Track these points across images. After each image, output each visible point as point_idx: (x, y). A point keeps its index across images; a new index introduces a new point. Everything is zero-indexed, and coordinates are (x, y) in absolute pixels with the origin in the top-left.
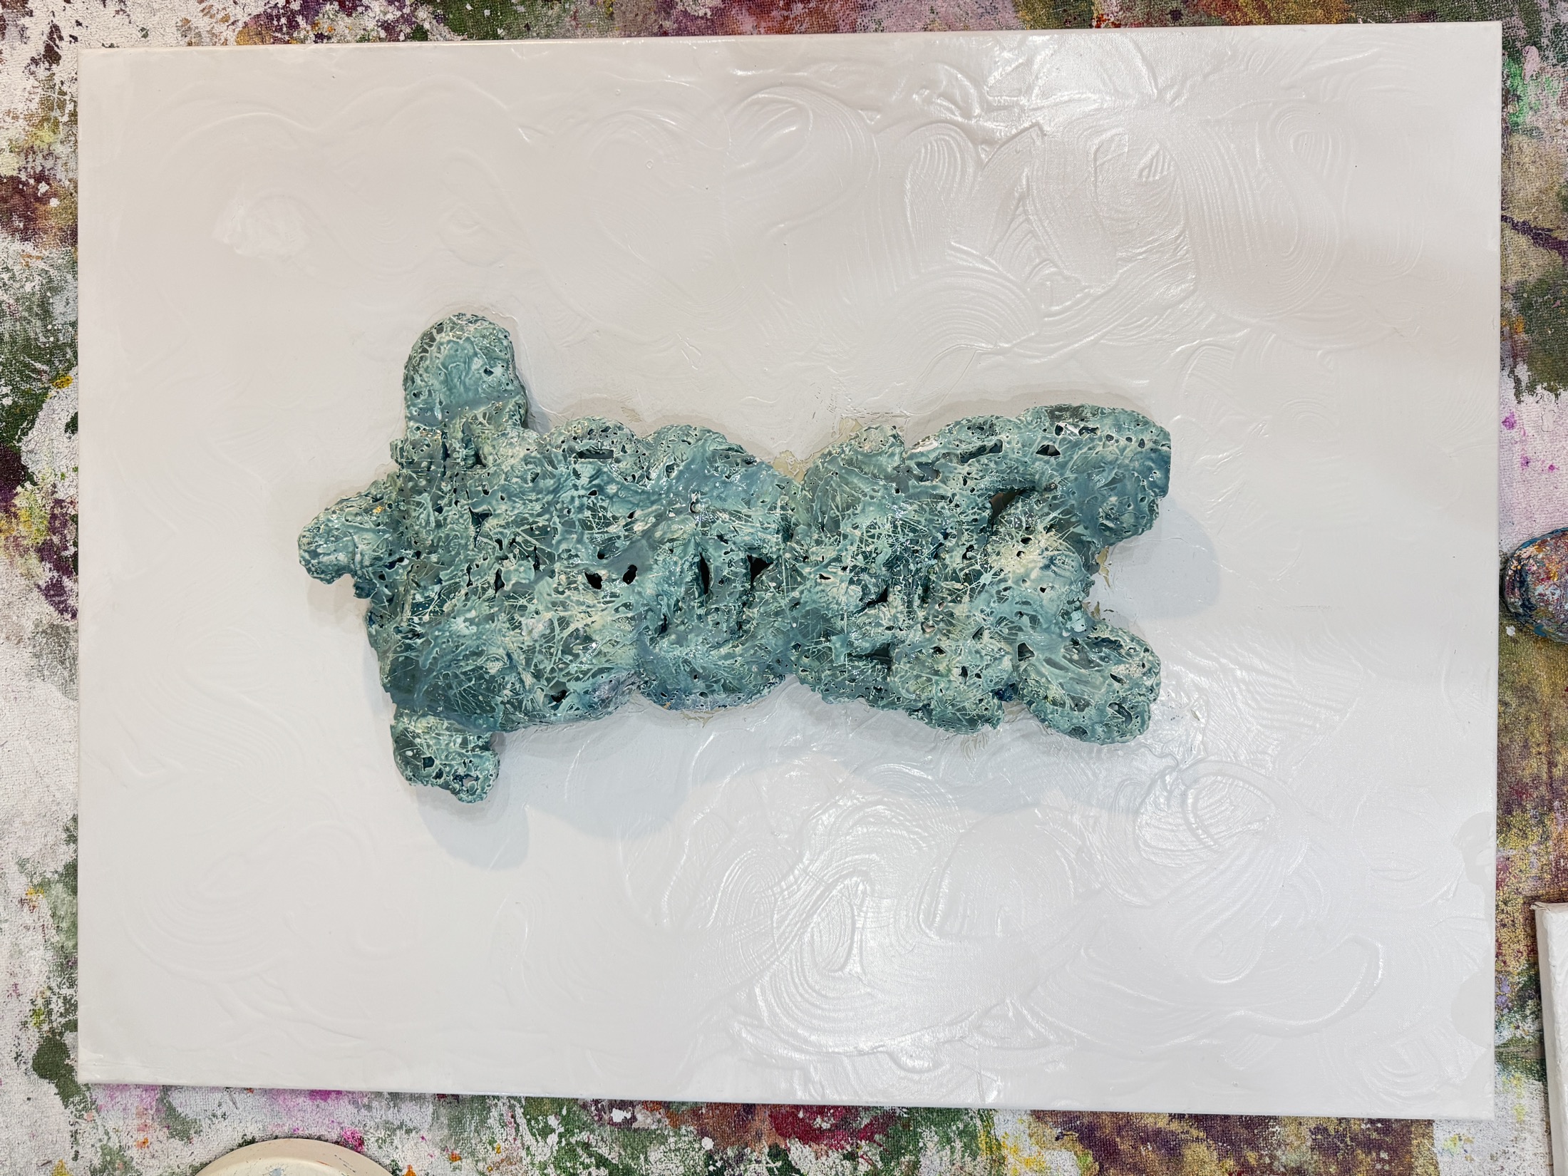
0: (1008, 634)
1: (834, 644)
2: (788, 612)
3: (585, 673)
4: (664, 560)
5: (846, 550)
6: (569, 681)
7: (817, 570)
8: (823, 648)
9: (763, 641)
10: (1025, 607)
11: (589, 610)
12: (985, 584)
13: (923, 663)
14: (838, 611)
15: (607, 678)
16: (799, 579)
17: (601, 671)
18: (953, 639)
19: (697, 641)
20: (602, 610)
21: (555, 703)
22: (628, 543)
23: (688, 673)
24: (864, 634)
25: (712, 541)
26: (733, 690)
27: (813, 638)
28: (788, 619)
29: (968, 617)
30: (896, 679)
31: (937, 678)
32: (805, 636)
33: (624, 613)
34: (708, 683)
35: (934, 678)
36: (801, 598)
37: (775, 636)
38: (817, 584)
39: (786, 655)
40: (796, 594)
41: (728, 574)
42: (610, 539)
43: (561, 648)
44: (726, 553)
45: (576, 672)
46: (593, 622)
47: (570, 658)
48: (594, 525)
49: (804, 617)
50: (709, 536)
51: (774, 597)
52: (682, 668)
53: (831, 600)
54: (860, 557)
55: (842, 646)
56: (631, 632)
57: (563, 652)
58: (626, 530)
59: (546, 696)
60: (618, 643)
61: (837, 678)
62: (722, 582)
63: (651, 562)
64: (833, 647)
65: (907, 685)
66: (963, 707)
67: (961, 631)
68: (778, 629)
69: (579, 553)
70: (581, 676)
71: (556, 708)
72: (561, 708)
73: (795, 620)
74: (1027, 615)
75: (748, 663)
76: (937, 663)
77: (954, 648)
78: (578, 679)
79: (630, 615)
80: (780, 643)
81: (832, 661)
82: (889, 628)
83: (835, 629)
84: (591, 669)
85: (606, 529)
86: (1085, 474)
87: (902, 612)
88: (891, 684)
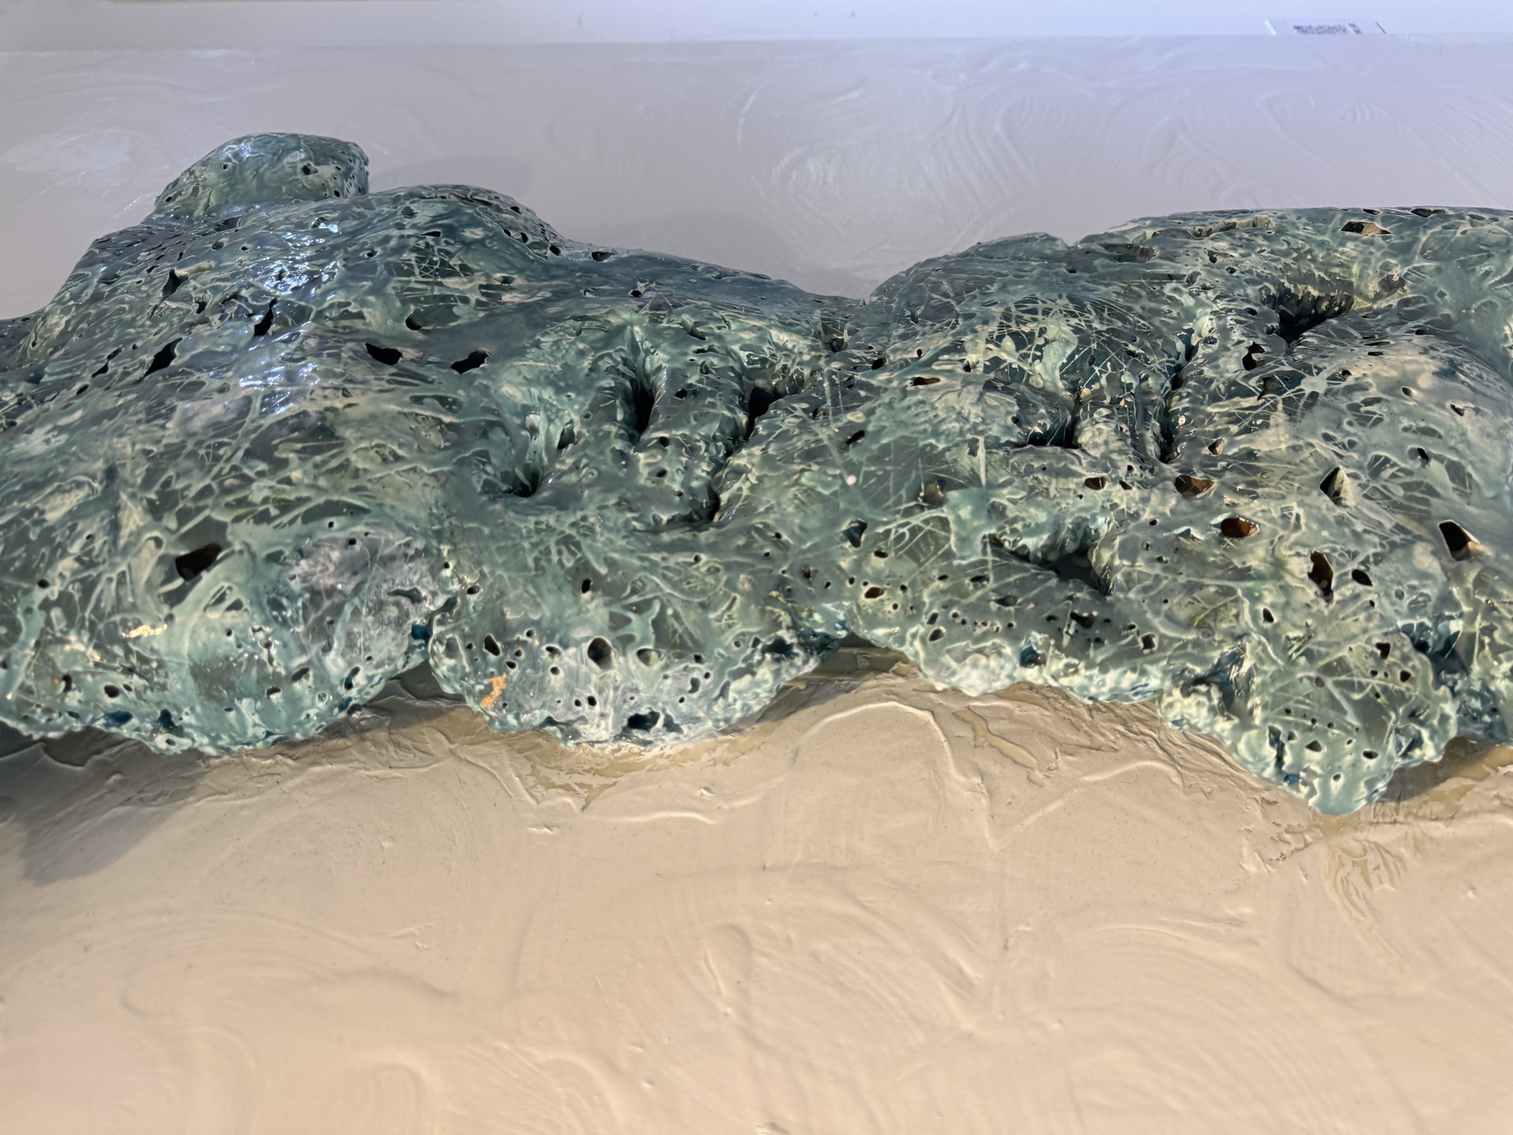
0: (1406, 498)
1: (955, 508)
2: (834, 452)
3: (285, 507)
4: (556, 343)
5: (974, 331)
6: (237, 519)
7: (907, 373)
8: (926, 522)
9: (770, 519)
10: (1427, 439)
11: (348, 386)
12: (1314, 395)
13: (1199, 561)
14: (961, 433)
15: (342, 529)
16: (863, 393)
17: (333, 509)
18: (1269, 496)
19: (605, 500)
20: (381, 391)
21: (179, 582)
22: (481, 314)
23: (568, 572)
24: (1032, 489)
25: (671, 332)
26: (683, 645)
27: (899, 502)
28: (835, 466)
29: (1295, 449)
30: (1131, 595)
31: (1249, 584)
32: (876, 503)
33: (434, 409)
34: (616, 609)
35: (1240, 588)
36: (868, 422)
37: (801, 506)
38: (905, 393)
39: (827, 555)
40: (856, 417)
41: (700, 381)
42: (444, 298)
43: (247, 445)
44: (699, 351)
45: (265, 500)
46: (350, 405)
47: (262, 466)
48: (417, 271)
49: (876, 459)
50: (664, 324)
51: (803, 426)
52: (555, 558)
53: (942, 415)
54: (1008, 343)
55: (975, 514)
56: (439, 449)
57: (248, 454)
58: (483, 294)
59: (162, 560)
60: (397, 458)
61: (965, 595)
62: (682, 394)
63: (526, 343)
64: (951, 518)
65: (1165, 607)
66: (1340, 661)
67: (1284, 478)
68: (809, 491)
69: (366, 311)
70: (274, 512)
71: (175, 598)
72: (191, 597)
73: (852, 468)
74: (1440, 459)
75: (729, 567)
76: (1240, 554)
77: (1275, 514)
78: (264, 518)
79: (447, 419)
80: (813, 523)
81: (949, 555)
82: (1095, 484)
83: (956, 473)
84: (308, 499)
85: (439, 280)
86: (1454, 262)
87: (1121, 452)
88: (1119, 605)
